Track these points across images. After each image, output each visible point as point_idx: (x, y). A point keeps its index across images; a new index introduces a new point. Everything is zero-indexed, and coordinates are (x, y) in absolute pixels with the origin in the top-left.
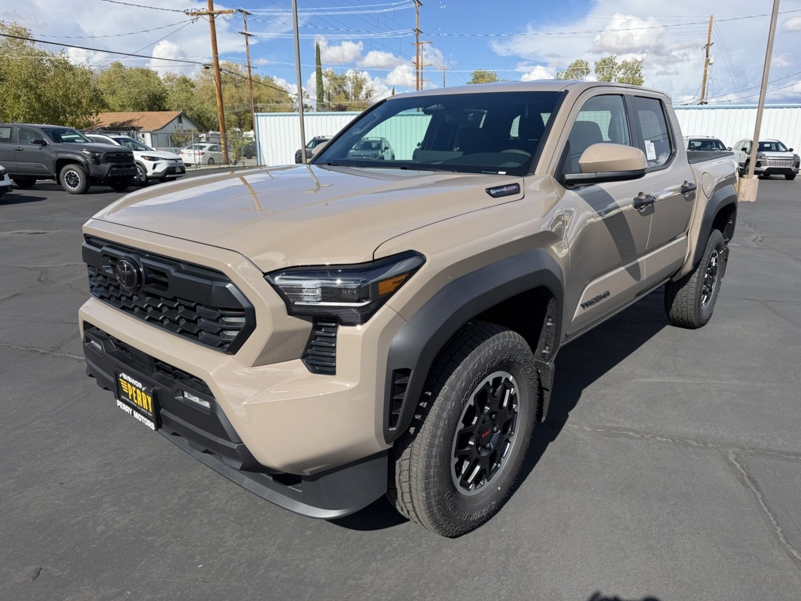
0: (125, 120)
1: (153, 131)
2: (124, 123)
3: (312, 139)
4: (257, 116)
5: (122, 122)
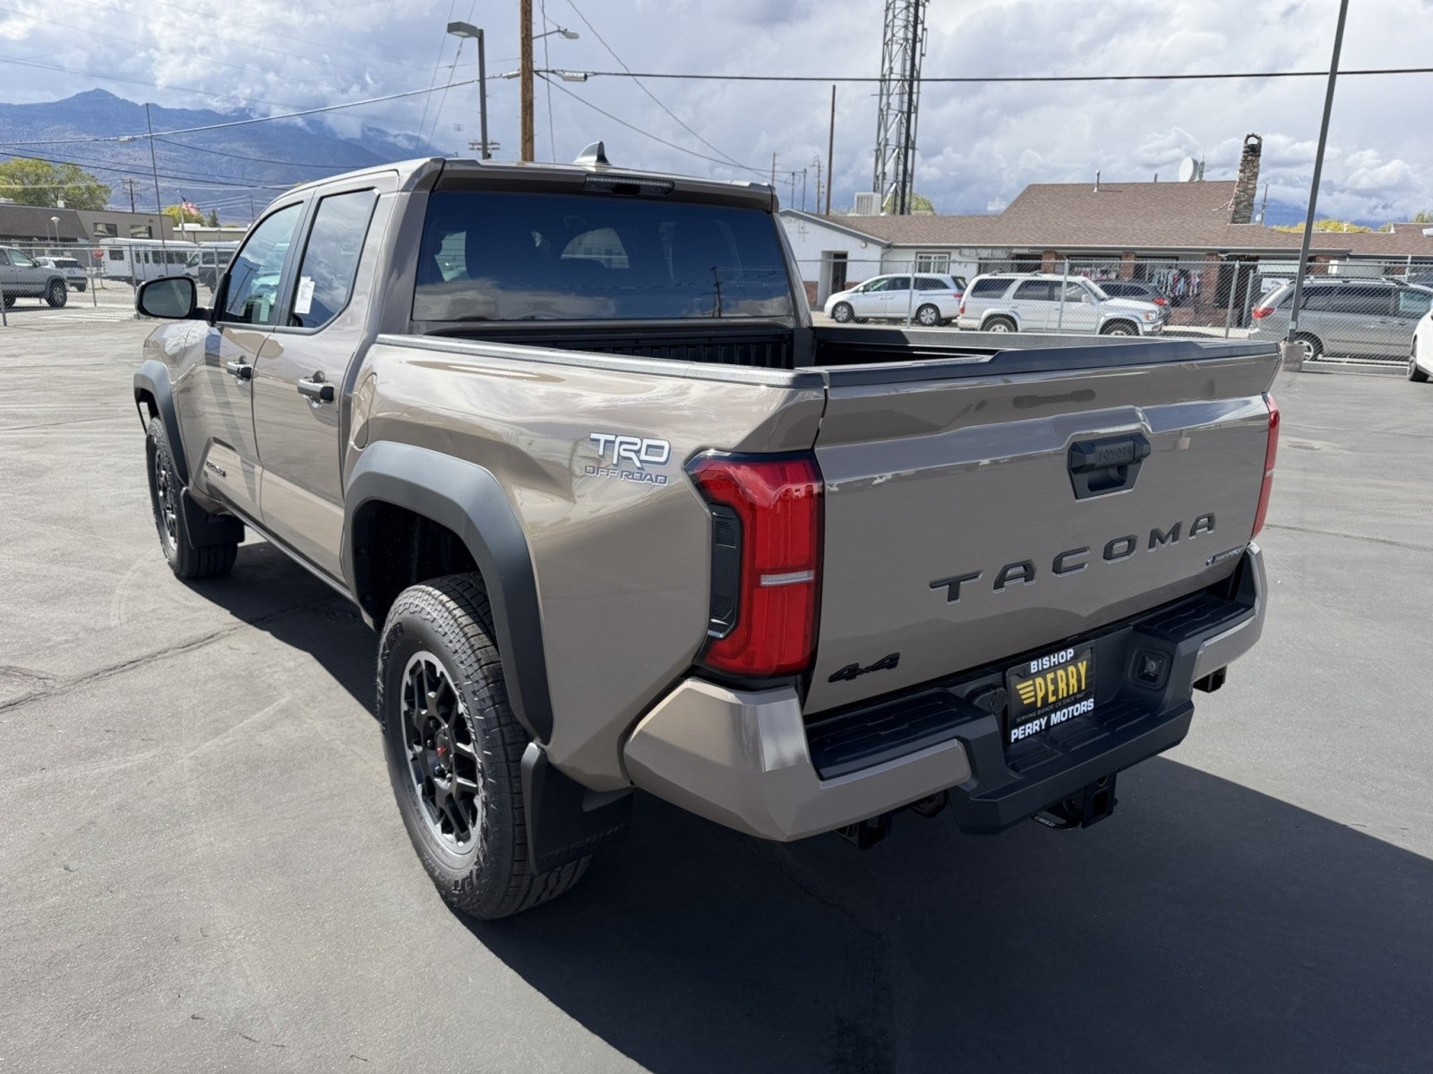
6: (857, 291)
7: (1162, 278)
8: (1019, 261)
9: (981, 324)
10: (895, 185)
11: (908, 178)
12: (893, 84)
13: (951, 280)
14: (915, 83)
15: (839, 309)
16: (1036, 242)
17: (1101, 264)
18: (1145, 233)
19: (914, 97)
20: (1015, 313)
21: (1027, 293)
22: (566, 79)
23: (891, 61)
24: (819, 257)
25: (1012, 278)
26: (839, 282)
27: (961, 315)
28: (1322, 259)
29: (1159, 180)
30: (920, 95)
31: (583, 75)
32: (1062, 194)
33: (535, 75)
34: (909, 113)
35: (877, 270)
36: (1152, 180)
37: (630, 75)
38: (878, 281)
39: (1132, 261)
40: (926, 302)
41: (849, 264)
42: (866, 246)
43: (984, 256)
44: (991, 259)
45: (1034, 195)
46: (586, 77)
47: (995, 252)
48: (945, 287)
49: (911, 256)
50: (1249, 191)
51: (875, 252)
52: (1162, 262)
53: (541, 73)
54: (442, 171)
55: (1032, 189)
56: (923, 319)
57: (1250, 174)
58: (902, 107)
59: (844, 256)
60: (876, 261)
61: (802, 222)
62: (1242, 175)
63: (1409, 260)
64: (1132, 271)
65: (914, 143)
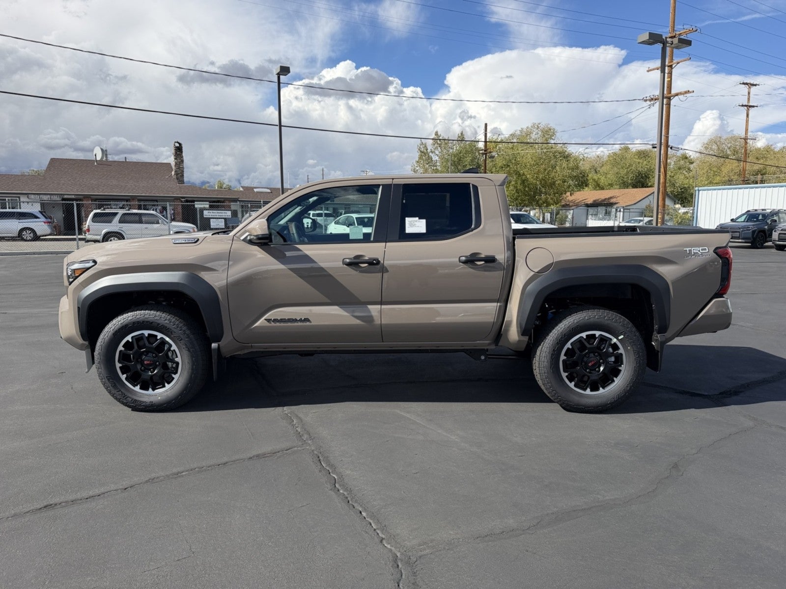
0: (607, 197)
1: (626, 206)
2: (606, 199)
3: (744, 212)
4: (699, 191)
5: (604, 198)
9: (102, 238)
13: (39, 213)
16: (78, 191)
20: (122, 231)
21: (127, 220)
28: (227, 202)
39: (136, 203)
40: (24, 227)
43: (45, 199)
47: (52, 197)
50: (181, 169)
55: (55, 161)
56: (24, 237)
57: (180, 161)
62: (176, 160)
63: (262, 202)
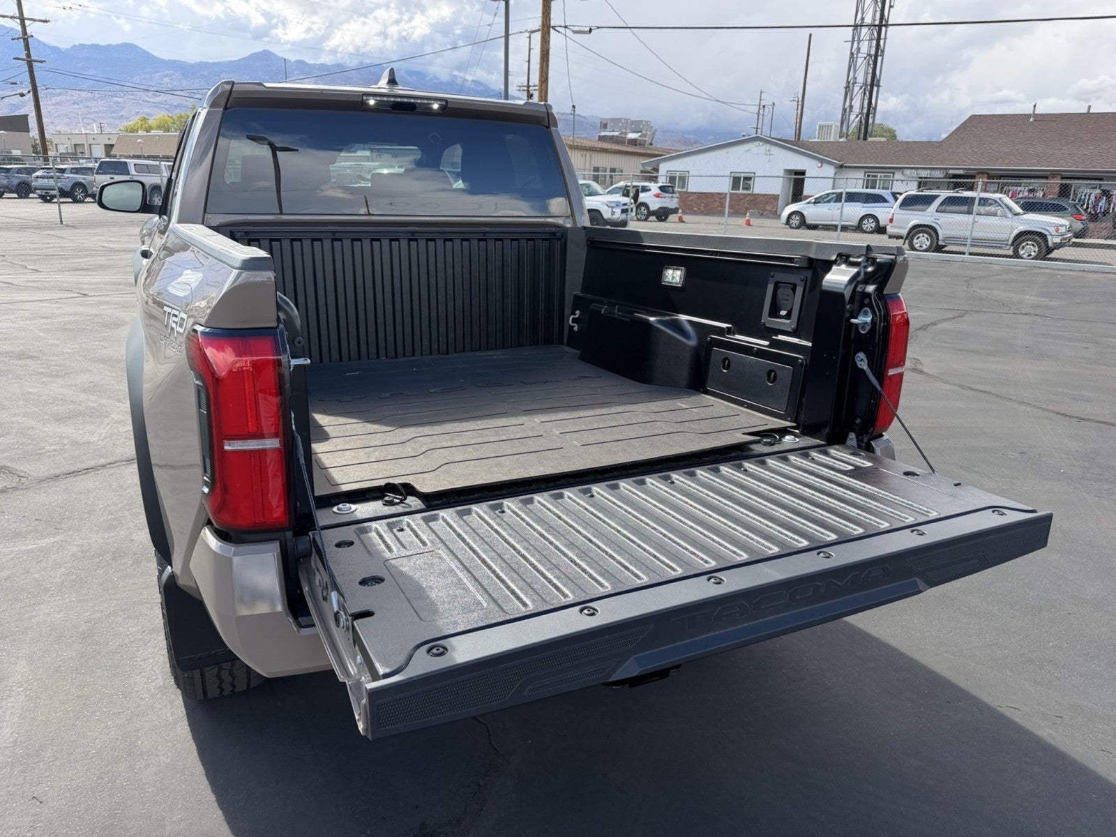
6: (808, 203)
7: (1083, 197)
8: (955, 180)
9: (906, 233)
10: (860, 116)
11: (872, 111)
12: (864, 30)
13: (890, 195)
14: (884, 29)
15: (793, 217)
16: (971, 164)
17: (1030, 183)
18: (1072, 157)
19: (882, 42)
20: (937, 224)
21: (949, 208)
22: (575, 32)
23: (863, 13)
24: (781, 173)
25: (937, 194)
26: (797, 195)
27: (890, 224)
29: (1091, 111)
30: (887, 40)
31: (588, 29)
32: (1000, 124)
33: (552, 30)
34: (876, 56)
35: (831, 186)
36: (1085, 111)
37: (630, 28)
38: (828, 195)
39: (1059, 181)
40: (867, 213)
41: (806, 179)
42: (821, 166)
43: (923, 176)
44: (929, 178)
45: (975, 124)
46: (590, 30)
48: (885, 201)
49: (860, 174)
51: (829, 171)
52: (1085, 182)
53: (556, 28)
54: (231, 91)
55: (974, 119)
56: (864, 227)
58: (870, 51)
59: (803, 173)
60: (830, 178)
61: (768, 146)
64: (1057, 190)
65: (879, 81)
